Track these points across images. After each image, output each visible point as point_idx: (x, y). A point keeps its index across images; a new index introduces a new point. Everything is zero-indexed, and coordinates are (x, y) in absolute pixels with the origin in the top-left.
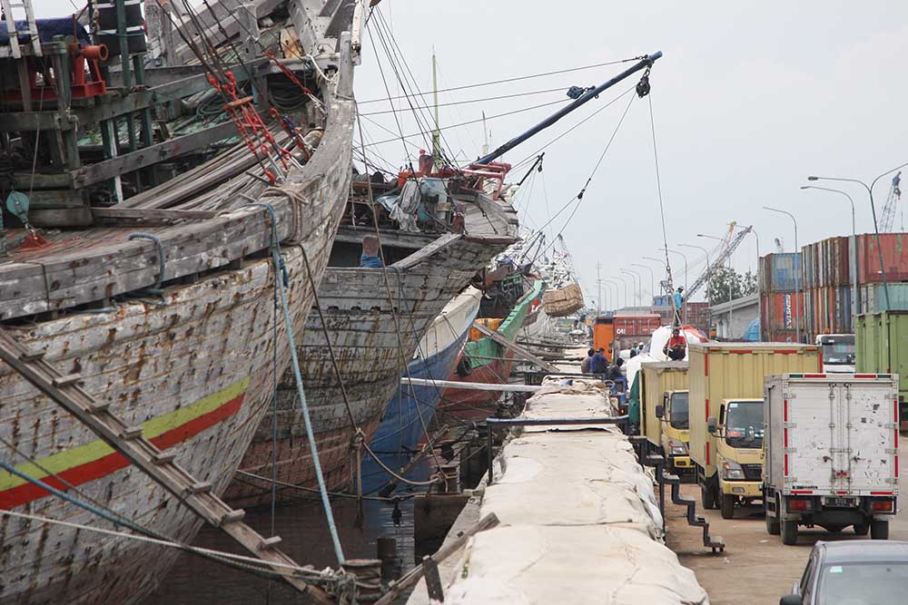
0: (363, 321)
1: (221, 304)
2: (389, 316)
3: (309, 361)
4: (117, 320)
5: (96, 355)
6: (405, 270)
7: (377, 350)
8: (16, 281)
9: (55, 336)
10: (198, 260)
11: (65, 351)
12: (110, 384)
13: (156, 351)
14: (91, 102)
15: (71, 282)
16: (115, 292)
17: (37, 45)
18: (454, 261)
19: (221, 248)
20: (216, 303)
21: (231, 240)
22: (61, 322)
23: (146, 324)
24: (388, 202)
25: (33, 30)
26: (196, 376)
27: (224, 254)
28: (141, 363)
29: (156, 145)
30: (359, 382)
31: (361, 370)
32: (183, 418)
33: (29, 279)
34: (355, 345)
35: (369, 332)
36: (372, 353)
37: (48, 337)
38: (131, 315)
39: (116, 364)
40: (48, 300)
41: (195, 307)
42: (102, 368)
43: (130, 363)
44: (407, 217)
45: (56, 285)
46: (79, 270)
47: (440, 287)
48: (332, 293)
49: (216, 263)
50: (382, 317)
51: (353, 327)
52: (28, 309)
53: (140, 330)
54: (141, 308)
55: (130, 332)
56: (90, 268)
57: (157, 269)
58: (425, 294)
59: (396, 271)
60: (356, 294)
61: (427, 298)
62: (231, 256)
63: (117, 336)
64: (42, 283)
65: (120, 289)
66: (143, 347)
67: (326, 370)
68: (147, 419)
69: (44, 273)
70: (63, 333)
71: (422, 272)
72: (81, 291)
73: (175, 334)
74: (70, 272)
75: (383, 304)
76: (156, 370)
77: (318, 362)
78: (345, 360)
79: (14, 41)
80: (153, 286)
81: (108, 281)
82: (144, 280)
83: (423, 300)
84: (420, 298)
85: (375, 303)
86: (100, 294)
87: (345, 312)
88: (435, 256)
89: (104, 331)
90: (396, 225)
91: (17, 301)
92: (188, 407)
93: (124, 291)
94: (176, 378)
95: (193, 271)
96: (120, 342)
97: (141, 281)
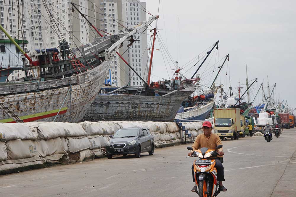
0: (155, 106)
1: (55, 94)
2: (161, 105)
3: (141, 113)
4: (27, 95)
5: (23, 101)
6: (164, 97)
7: (159, 112)
8: (3, 88)
9: (11, 97)
10: (49, 86)
11: (14, 100)
12: (27, 106)
13: (39, 101)
14: (56, 62)
15: (16, 89)
16: (27, 91)
17: (46, 53)
18: (176, 95)
19: (55, 84)
20: (53, 93)
21: (58, 83)
22: (13, 95)
23: (34, 96)
24: (167, 85)
25: (45, 50)
26: (50, 106)
27: (56, 85)
28: (35, 103)
29: (72, 70)
30: (155, 118)
31: (156, 115)
32: (47, 113)
33: (6, 88)
34: (153, 110)
35: (156, 108)
36: (158, 112)
37: (10, 97)
38: (30, 94)
39: (28, 103)
40: (10, 91)
41: (48, 94)
42: (25, 103)
43: (32, 103)
44: (171, 87)
45: (12, 89)
46: (18, 87)
47: (175, 100)
48: (146, 101)
49: (54, 86)
50: (159, 105)
51: (152, 107)
52: (5, 93)
53: (33, 97)
54: (34, 93)
55: (30, 97)
56: (20, 86)
57: (38, 87)
58: (171, 101)
59: (162, 97)
60: (152, 101)
61: (171, 102)
62: (58, 85)
63: (27, 98)
64: (9, 89)
66: (35, 100)
67: (146, 115)
68: (38, 113)
69: (9, 87)
70: (13, 97)
71: (169, 97)
72: (19, 90)
73: (43, 98)
74: (16, 87)
75: (159, 103)
76: (39, 104)
77: (144, 113)
78: (151, 113)
79: (41, 52)
80: (37, 90)
81: (25, 89)
82: (34, 89)
83: (170, 102)
84: (169, 102)
85: (157, 103)
86: (24, 91)
87: (150, 104)
88: (172, 94)
89: (24, 97)
90: (169, 89)
91: (3, 91)
92: (49, 111)
93: (29, 90)
94: (45, 106)
95: (47, 88)
96: (28, 99)
97: (33, 89)
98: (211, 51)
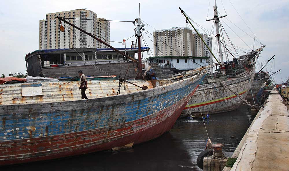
1: (245, 84)
2: (259, 85)
3: (252, 88)
5: (234, 88)
12: (236, 90)
14: (234, 68)
15: (232, 82)
18: (264, 80)
21: (245, 78)
22: (231, 85)
24: (258, 75)
26: (242, 89)
29: (239, 71)
30: (256, 90)
32: (241, 93)
33: (229, 82)
35: (257, 86)
36: (257, 88)
39: (236, 88)
41: (242, 84)
47: (263, 82)
48: (254, 83)
49: (244, 80)
51: (255, 85)
52: (229, 84)
55: (237, 86)
56: (234, 81)
59: (259, 81)
60: (256, 83)
65: (236, 82)
68: (239, 93)
70: (232, 86)
71: (261, 81)
72: (233, 83)
78: (255, 88)
83: (261, 83)
89: (235, 86)
90: (259, 77)
95: (242, 81)
97: (238, 82)
98: (270, 60)
